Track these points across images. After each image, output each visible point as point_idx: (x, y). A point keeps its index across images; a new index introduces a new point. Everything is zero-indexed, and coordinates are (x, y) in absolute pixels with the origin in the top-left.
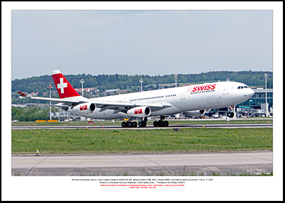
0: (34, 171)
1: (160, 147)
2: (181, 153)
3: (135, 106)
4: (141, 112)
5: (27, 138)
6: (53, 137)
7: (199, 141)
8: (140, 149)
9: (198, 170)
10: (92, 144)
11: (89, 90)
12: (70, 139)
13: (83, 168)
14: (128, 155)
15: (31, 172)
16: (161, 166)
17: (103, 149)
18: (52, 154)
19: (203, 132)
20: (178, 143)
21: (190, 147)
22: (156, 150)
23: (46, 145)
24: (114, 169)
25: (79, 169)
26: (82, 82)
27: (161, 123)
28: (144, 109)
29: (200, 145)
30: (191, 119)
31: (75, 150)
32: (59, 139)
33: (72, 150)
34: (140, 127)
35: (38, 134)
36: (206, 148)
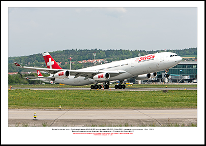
0: (57, 121)
1: (153, 104)
2: (168, 109)
3: (99, 73)
4: (102, 77)
5: (52, 97)
6: (72, 96)
7: (182, 100)
8: (137, 105)
9: (180, 121)
10: (102, 101)
11: (100, 61)
12: (85, 98)
13: (94, 120)
14: (129, 110)
15: (55, 122)
16: (153, 119)
17: (110, 106)
18: (71, 109)
19: (185, 93)
20: (166, 101)
21: (175, 105)
22: (149, 106)
23: (66, 102)
24: (118, 121)
25: (91, 120)
26: (95, 55)
27: (120, 86)
28: (104, 75)
29: (183, 103)
30: (176, 84)
31: (88, 106)
32: (77, 98)
33: (86, 106)
34: (105, 89)
35: (61, 94)
36: (187, 105)
